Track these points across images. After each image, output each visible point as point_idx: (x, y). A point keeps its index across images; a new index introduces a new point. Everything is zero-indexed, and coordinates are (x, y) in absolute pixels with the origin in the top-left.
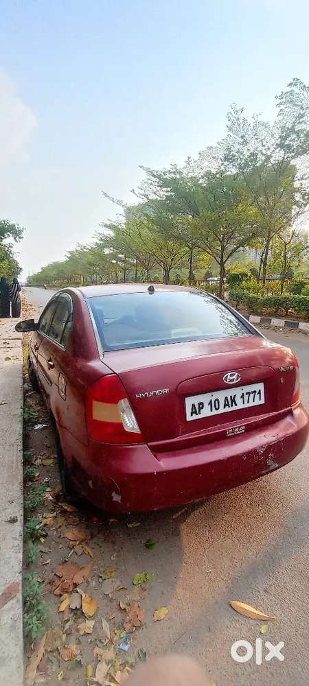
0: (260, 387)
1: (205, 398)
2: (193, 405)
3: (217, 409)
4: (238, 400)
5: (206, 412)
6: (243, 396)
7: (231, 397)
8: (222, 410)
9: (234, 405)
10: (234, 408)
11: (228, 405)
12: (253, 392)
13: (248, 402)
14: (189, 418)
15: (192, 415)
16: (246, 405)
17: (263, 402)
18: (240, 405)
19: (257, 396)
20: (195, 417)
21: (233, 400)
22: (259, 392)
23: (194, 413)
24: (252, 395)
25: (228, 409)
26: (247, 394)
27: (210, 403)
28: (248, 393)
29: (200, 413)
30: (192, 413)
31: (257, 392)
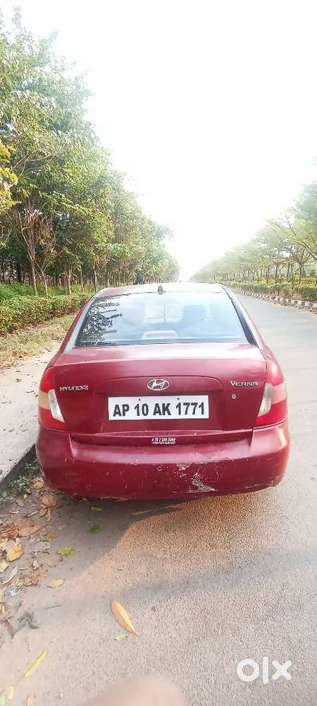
0: (204, 399)
1: (132, 401)
2: (117, 407)
3: (145, 415)
4: (173, 409)
5: (131, 415)
6: (179, 406)
7: (164, 404)
8: (151, 416)
9: (166, 413)
10: (166, 417)
11: (159, 412)
12: (192, 404)
13: (186, 413)
14: (111, 417)
15: (114, 415)
16: (183, 416)
17: (206, 416)
18: (174, 415)
19: (198, 410)
20: (118, 417)
21: (166, 408)
22: (202, 405)
23: (117, 413)
24: (191, 407)
25: (158, 417)
26: (185, 404)
27: (137, 407)
28: (187, 404)
29: (124, 415)
30: (115, 414)
31: (199, 404)
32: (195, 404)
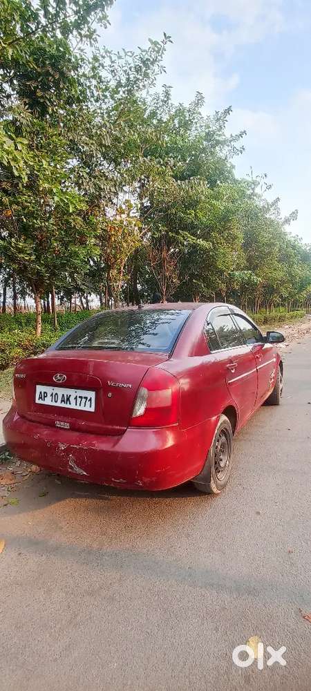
0: (91, 395)
1: (49, 390)
2: (41, 393)
3: (56, 402)
4: (72, 399)
5: (48, 401)
6: (76, 398)
7: (67, 395)
8: (59, 404)
9: (68, 402)
10: (68, 406)
11: (64, 401)
12: (85, 398)
13: (80, 405)
14: (37, 401)
15: (39, 400)
16: (78, 407)
17: (93, 409)
18: (73, 405)
19: (88, 403)
20: (41, 402)
21: (68, 399)
22: (90, 400)
24: (84, 400)
25: (63, 405)
26: (80, 397)
27: (52, 395)
29: (44, 400)
30: (40, 398)
31: (89, 399)
32: (86, 398)
